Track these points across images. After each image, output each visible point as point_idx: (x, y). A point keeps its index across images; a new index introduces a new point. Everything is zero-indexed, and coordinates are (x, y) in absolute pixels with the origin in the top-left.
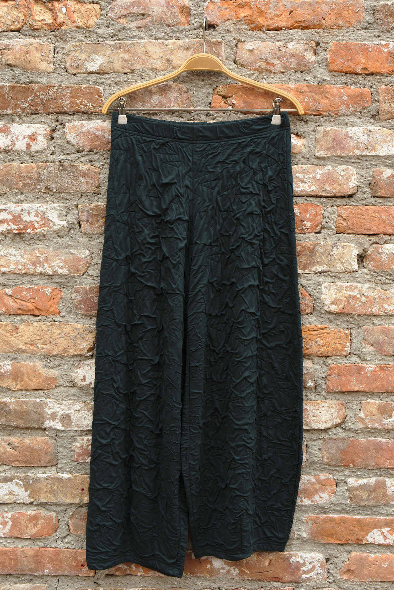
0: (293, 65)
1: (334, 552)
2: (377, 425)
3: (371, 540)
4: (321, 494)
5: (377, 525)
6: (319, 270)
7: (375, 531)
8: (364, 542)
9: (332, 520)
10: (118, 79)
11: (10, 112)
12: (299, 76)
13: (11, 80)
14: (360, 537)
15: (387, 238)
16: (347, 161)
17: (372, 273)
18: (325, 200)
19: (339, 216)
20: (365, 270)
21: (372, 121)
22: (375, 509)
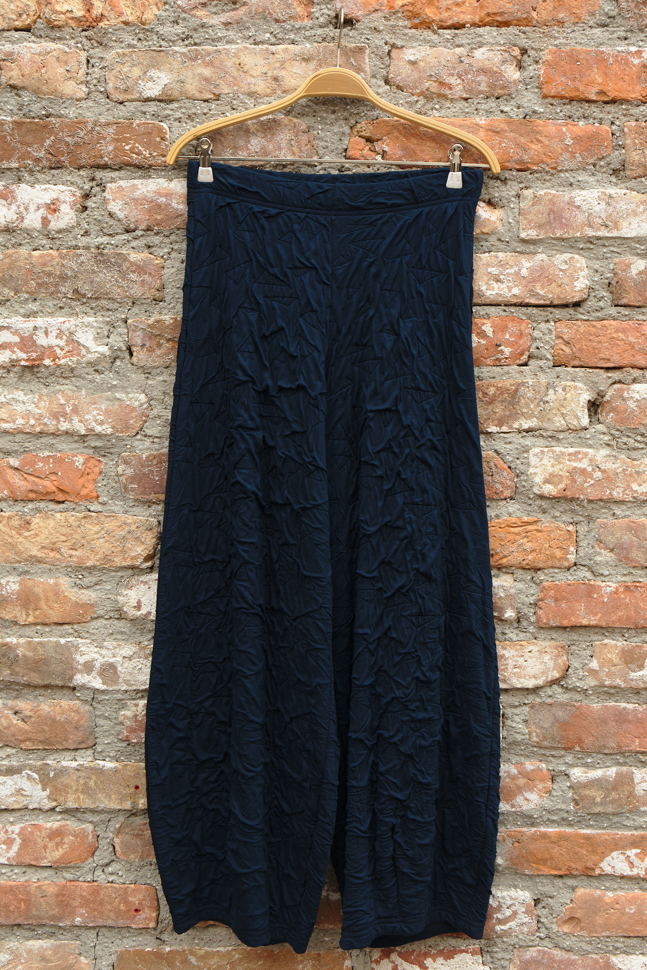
0: (483, 87)
1: (548, 889)
2: (619, 682)
3: (608, 870)
4: (528, 795)
5: (619, 845)
6: (526, 426)
7: (615, 854)
8: (598, 872)
9: (544, 836)
10: (194, 110)
11: (15, 165)
12: (494, 105)
13: (15, 111)
14: (590, 864)
15: (637, 373)
16: (572, 247)
17: (613, 432)
18: (535, 311)
19: (559, 337)
20: (600, 427)
21: (614, 179)
22: (616, 819)
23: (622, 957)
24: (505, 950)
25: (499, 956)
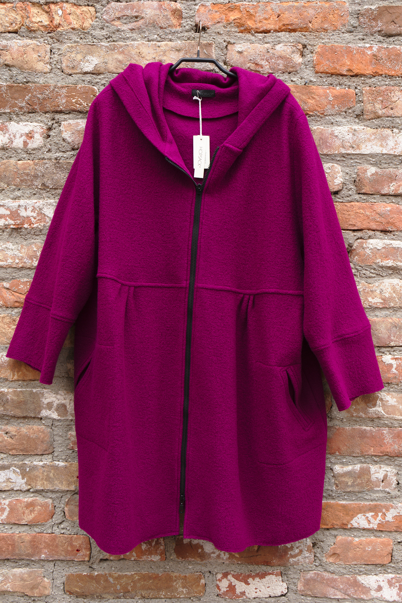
0: (281, 67)
1: (320, 537)
2: (361, 414)
3: (356, 525)
7: (359, 516)
13: (8, 79)
14: (345, 522)
15: (371, 233)
16: (333, 159)
21: (357, 120)
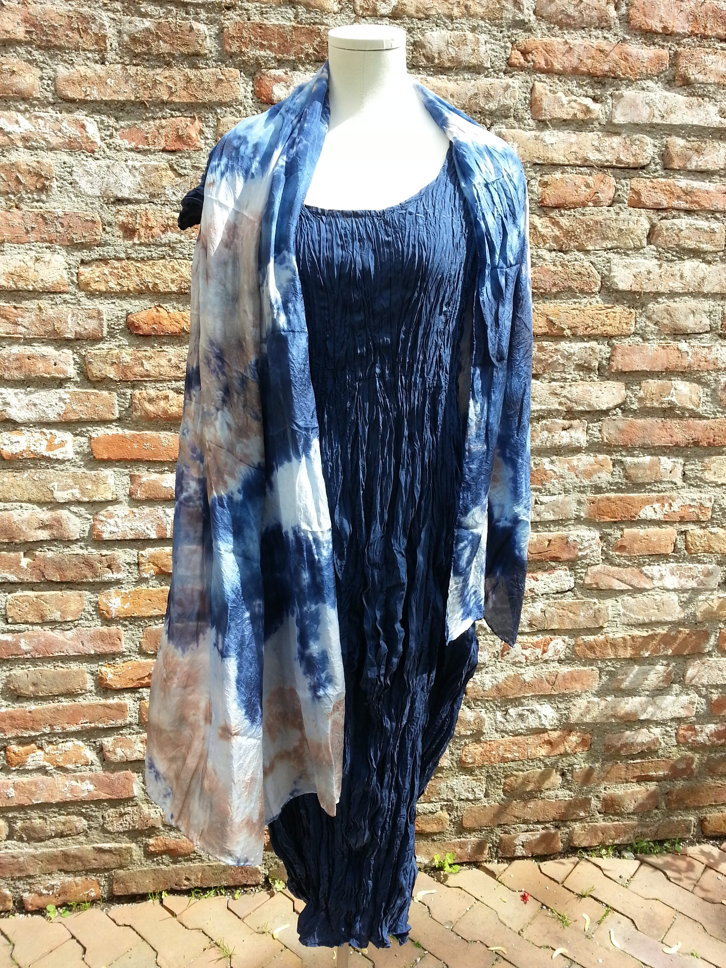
4: (600, 475)
5: (648, 502)
6: (609, 246)
8: (637, 518)
9: (608, 499)
11: (292, 58)
12: (600, 32)
17: (660, 249)
18: (618, 171)
19: (631, 189)
20: (652, 247)
22: (649, 487)
23: (647, 567)
24: (582, 567)
25: (579, 571)
